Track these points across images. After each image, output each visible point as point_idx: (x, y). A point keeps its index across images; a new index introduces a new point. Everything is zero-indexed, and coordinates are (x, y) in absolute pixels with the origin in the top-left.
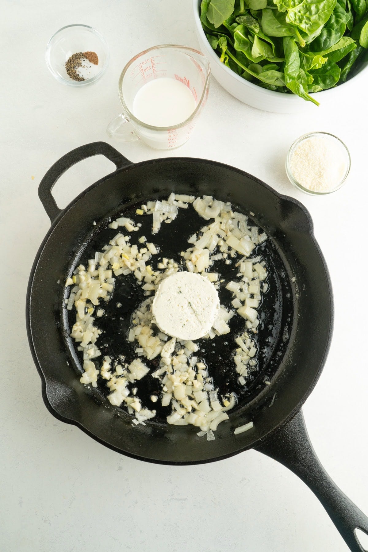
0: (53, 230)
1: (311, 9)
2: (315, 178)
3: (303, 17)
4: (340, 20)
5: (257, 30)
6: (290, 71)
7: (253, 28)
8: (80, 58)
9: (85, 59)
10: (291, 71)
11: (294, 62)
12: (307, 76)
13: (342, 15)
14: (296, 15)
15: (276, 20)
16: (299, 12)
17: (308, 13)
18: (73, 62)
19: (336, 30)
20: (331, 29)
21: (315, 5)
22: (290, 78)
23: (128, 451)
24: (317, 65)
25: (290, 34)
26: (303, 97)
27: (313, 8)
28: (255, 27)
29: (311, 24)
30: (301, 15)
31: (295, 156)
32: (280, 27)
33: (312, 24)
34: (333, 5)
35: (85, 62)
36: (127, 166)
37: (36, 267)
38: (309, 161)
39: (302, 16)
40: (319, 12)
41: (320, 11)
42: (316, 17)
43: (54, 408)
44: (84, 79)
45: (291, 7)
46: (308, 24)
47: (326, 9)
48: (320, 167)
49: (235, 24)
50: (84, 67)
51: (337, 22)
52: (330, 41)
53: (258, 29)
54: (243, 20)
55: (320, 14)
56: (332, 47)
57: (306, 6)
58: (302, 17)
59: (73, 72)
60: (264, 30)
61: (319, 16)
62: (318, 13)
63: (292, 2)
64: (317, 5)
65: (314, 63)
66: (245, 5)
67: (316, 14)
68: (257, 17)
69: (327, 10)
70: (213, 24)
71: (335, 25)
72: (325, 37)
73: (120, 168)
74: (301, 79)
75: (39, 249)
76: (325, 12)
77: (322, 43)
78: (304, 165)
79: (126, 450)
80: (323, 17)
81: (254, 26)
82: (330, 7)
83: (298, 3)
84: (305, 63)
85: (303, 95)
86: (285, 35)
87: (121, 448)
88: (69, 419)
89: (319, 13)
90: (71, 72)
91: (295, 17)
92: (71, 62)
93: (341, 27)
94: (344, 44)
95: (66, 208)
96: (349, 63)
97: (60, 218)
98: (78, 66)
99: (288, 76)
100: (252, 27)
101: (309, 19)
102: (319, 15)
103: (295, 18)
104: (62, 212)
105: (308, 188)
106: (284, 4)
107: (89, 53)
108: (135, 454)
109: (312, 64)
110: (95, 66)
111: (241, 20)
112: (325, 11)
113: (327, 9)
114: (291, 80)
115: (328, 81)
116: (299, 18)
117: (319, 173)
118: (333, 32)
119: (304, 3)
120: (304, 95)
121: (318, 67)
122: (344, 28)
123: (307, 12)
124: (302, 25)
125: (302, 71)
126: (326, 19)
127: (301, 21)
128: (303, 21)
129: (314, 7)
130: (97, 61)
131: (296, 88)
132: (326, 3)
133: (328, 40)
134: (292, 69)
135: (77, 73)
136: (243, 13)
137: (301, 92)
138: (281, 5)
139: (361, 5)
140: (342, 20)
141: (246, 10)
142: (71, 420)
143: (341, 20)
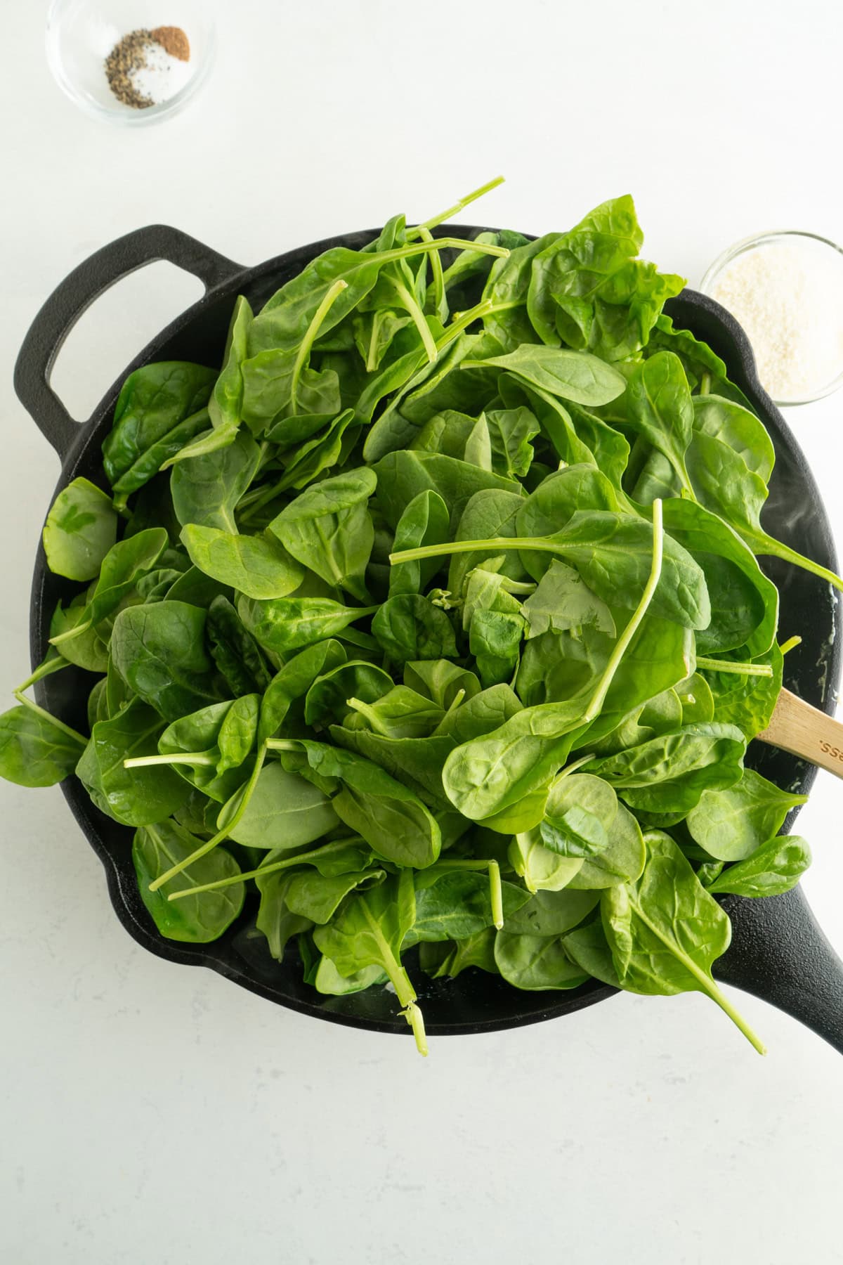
8: (141, 44)
9: (156, 47)
18: (125, 57)
35: (154, 55)
36: (231, 279)
44: (153, 103)
48: (785, 331)
50: (153, 69)
59: (125, 83)
90: (120, 85)
92: (118, 55)
95: (92, 417)
98: (138, 67)
104: (83, 429)
107: (166, 29)
110: (182, 64)
130: (187, 51)
135: (135, 86)
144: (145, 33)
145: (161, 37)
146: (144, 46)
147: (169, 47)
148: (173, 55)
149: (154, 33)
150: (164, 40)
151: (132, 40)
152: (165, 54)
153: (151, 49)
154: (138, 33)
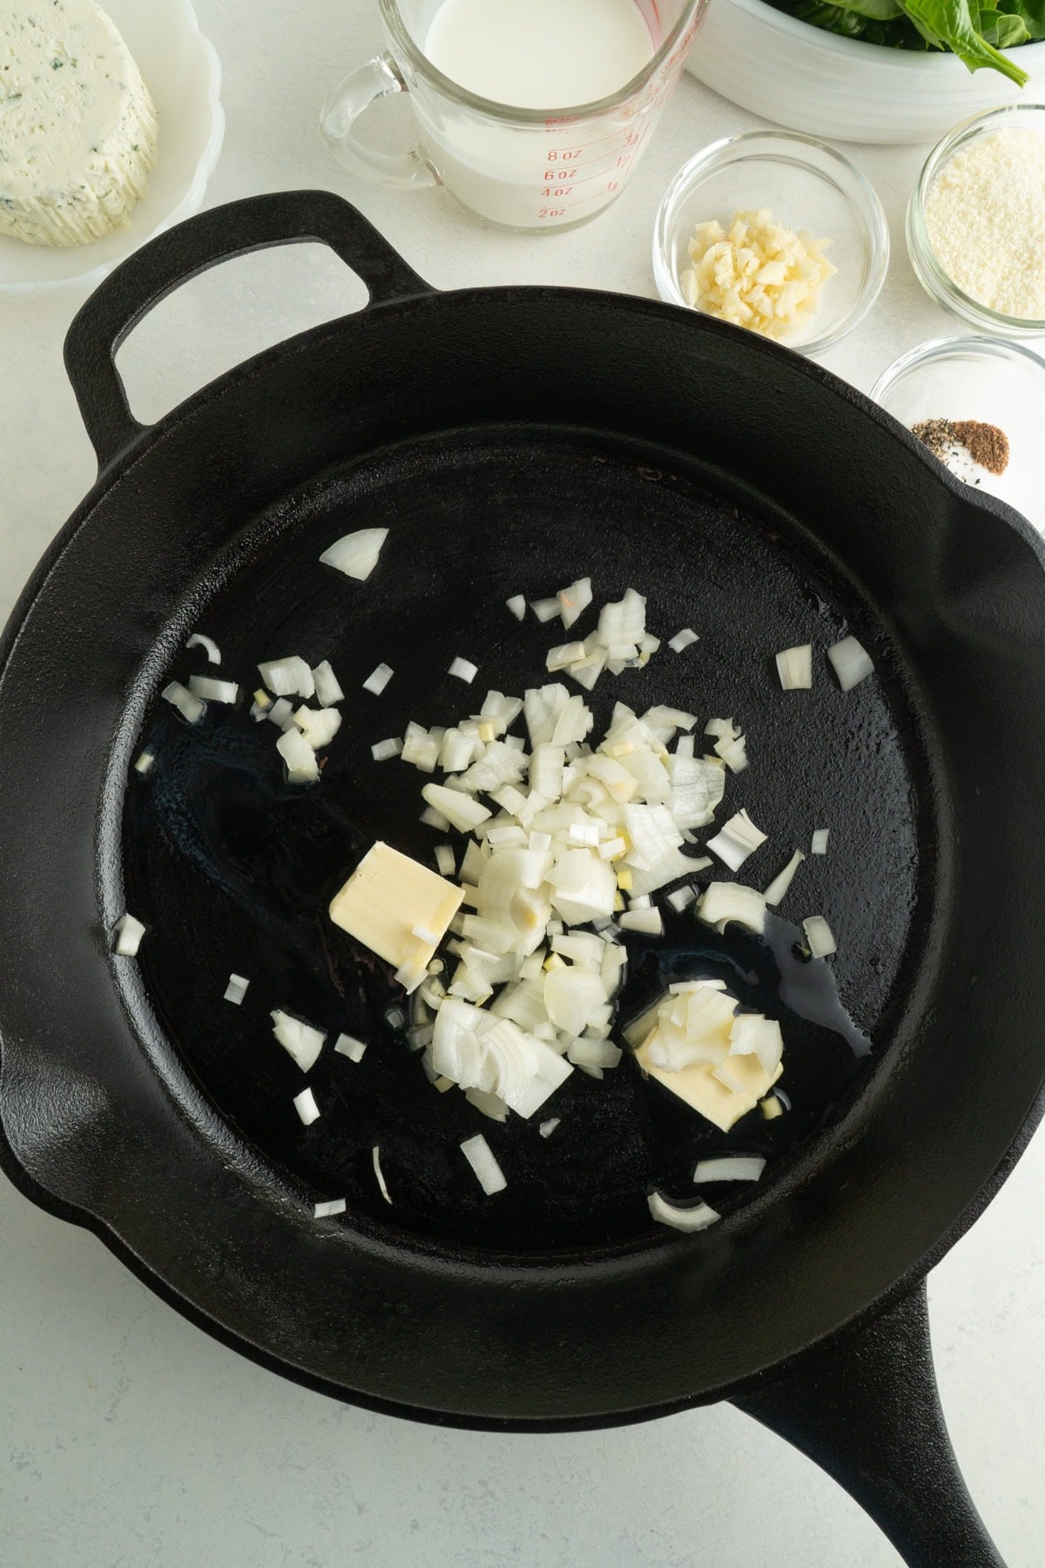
0: (102, 496)
2: (1010, 274)
23: (272, 1349)
26: (968, 48)
31: (941, 193)
36: (408, 298)
37: (20, 627)
38: (992, 211)
43: (19, 1158)
48: (1031, 233)
73: (383, 299)
75: (42, 561)
78: (971, 227)
79: (263, 1344)
85: (967, 39)
87: (248, 1336)
88: (72, 1203)
95: (161, 422)
97: (135, 455)
104: (142, 436)
105: (986, 303)
108: (295, 1365)
117: (1026, 255)
120: (970, 39)
131: (945, 12)
142: (75, 1209)
144: (945, 426)
145: (967, 436)
146: (946, 445)
147: (978, 453)
148: (983, 464)
149: (957, 428)
150: (973, 440)
151: (927, 434)
152: (970, 461)
153: (953, 449)
154: (935, 426)
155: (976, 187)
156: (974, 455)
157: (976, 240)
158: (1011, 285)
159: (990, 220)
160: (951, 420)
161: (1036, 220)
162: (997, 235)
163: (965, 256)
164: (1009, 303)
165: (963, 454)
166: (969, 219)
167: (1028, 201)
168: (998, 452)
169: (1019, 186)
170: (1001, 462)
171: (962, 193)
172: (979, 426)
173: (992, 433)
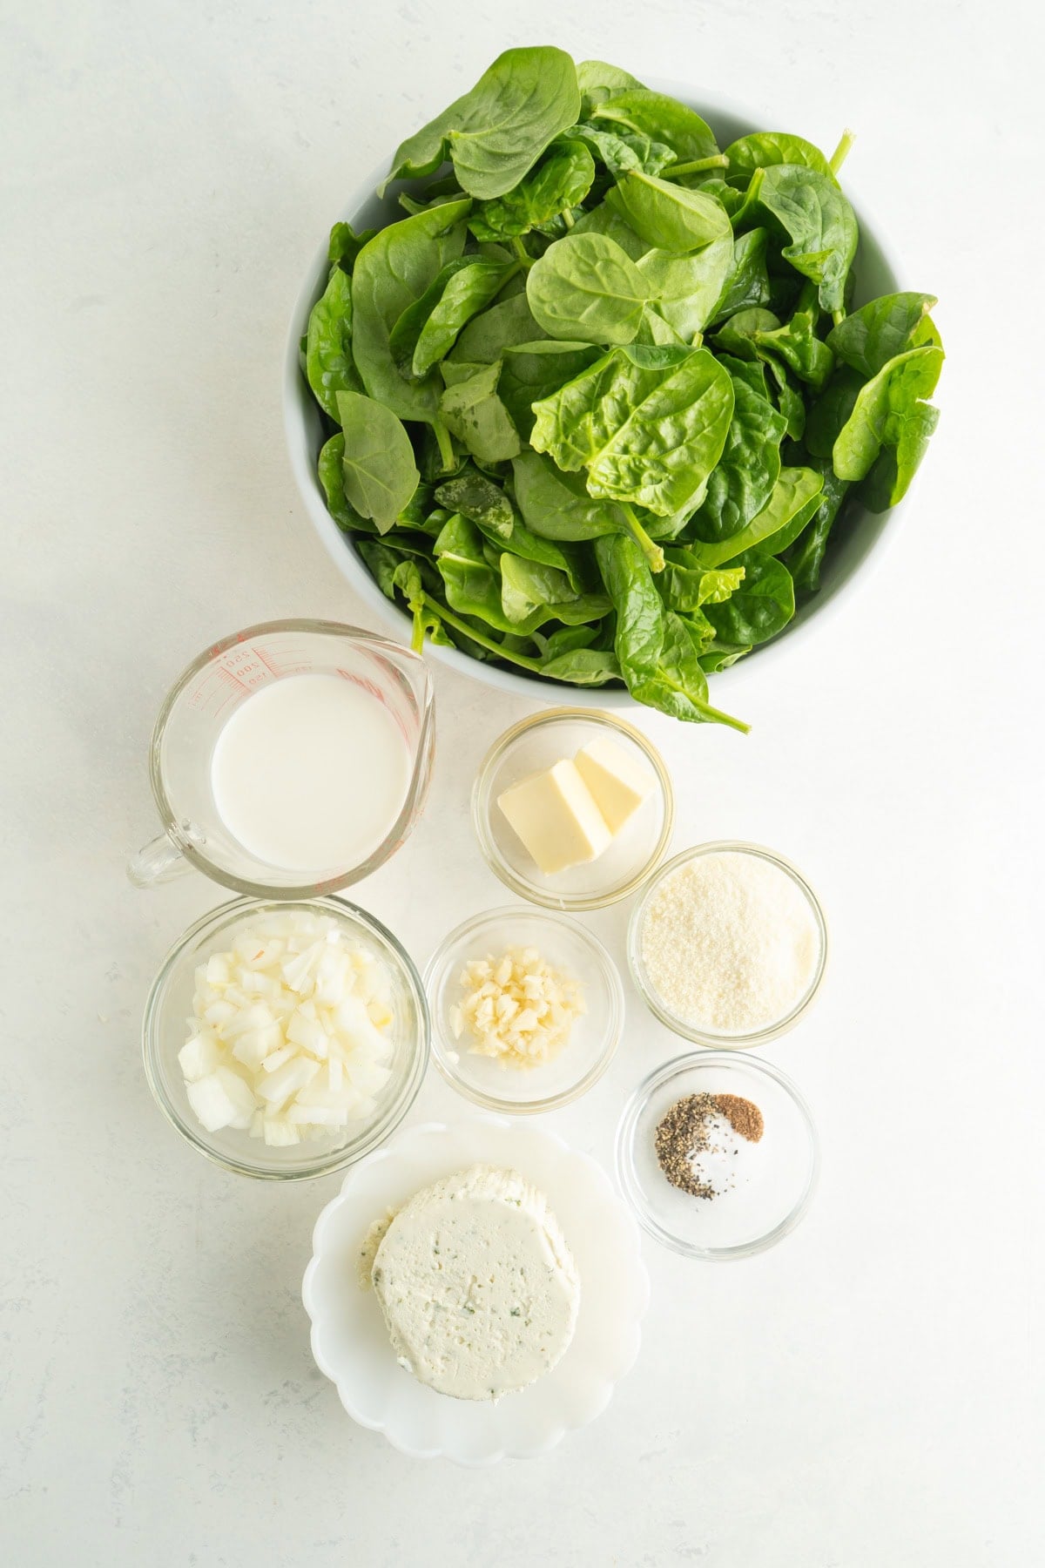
1: (660, 436)
3: (640, 462)
4: (757, 437)
5: (506, 528)
6: (634, 649)
7: (493, 522)
9: (721, 1120)
10: (638, 648)
11: (644, 613)
12: (691, 634)
13: (760, 419)
14: (617, 463)
15: (561, 485)
16: (626, 450)
17: (653, 447)
19: (753, 467)
20: (737, 468)
21: (668, 420)
22: (638, 671)
24: (717, 593)
25: (611, 528)
27: (666, 430)
28: (500, 516)
29: (671, 478)
30: (634, 459)
32: (574, 507)
33: (675, 477)
34: (724, 409)
38: (699, 939)
39: (636, 460)
40: (687, 438)
41: (690, 433)
42: (681, 453)
44: (715, 1191)
45: (595, 449)
46: (661, 481)
47: (706, 424)
49: (435, 516)
50: (716, 1151)
51: (750, 441)
52: (741, 508)
53: (509, 523)
54: (458, 493)
55: (691, 444)
56: (751, 526)
57: (643, 427)
58: (637, 463)
59: (682, 1165)
60: (527, 521)
61: (691, 450)
62: (685, 441)
63: (597, 427)
64: (675, 417)
65: (704, 592)
66: (456, 442)
67: (679, 443)
68: (499, 477)
69: (710, 428)
70: (371, 519)
71: (746, 452)
72: (722, 498)
74: (674, 648)
76: (704, 435)
77: (717, 519)
78: (684, 954)
80: (704, 449)
81: (494, 514)
82: (717, 416)
83: (616, 425)
84: (678, 589)
86: (597, 531)
89: (689, 441)
90: (674, 1168)
91: (617, 469)
93: (764, 454)
94: (786, 508)
96: (818, 532)
98: (700, 1149)
99: (631, 666)
100: (490, 518)
101: (659, 464)
102: (689, 448)
103: (615, 472)
106: (573, 443)
109: (700, 595)
110: (751, 1146)
111: (453, 495)
112: (705, 431)
113: (709, 425)
114: (642, 676)
115: (762, 617)
116: (629, 468)
118: (746, 476)
119: (633, 419)
121: (722, 598)
122: (775, 458)
123: (651, 443)
124: (643, 490)
125: (673, 621)
126: (712, 454)
127: (637, 481)
128: (645, 478)
129: (669, 425)
130: (759, 1132)
132: (701, 407)
133: (734, 505)
134: (638, 640)
135: (695, 1171)
136: (455, 471)
137: (681, 709)
138: (564, 445)
139: (812, 366)
140: (764, 433)
141: (462, 458)
143: (760, 435)
144: (708, 1100)
145: (727, 1108)
146: (708, 1118)
147: (737, 1125)
148: (741, 1133)
149: (718, 1100)
150: (732, 1112)
151: (691, 1108)
152: (730, 1131)
153: (715, 1122)
154: (698, 1099)
155: (682, 918)
156: (734, 1126)
157: (690, 965)
158: (726, 1002)
159: (699, 945)
160: (712, 1094)
161: (737, 945)
162: (707, 960)
163: (683, 980)
164: (728, 1016)
165: (724, 1125)
166: (681, 947)
167: (728, 928)
168: (753, 1125)
169: (717, 916)
170: (757, 1134)
171: (671, 923)
172: (736, 1100)
173: (748, 1109)
